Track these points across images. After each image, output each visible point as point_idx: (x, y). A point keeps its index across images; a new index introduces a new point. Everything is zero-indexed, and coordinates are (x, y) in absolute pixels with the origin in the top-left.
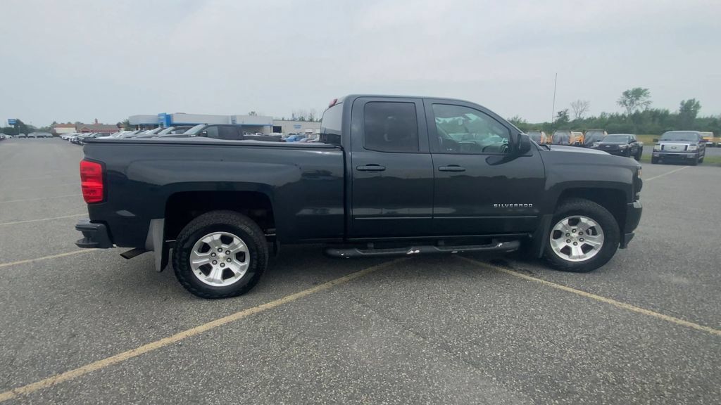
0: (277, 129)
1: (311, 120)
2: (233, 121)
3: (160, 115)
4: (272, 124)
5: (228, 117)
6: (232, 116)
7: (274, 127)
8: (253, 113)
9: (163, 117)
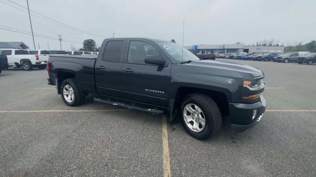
0: (246, 51)
1: (270, 45)
2: (223, 47)
3: (193, 46)
4: (243, 48)
5: (221, 45)
6: (223, 45)
7: (244, 49)
8: (238, 43)
9: (194, 47)
